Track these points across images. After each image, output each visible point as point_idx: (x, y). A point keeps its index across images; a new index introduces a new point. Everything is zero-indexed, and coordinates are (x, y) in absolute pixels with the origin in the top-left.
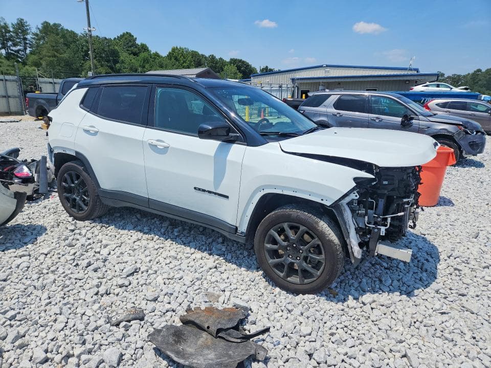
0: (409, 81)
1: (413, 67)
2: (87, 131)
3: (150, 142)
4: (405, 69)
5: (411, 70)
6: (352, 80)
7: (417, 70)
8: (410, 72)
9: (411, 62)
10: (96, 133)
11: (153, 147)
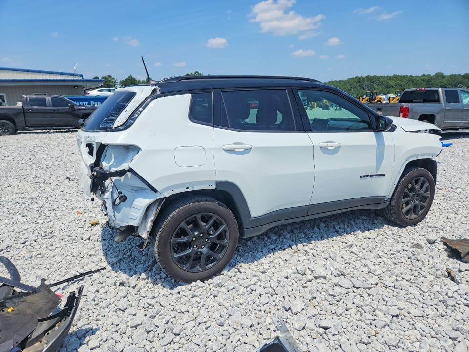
0: (77, 86)
1: (78, 73)
2: (230, 151)
3: (321, 145)
4: (72, 75)
5: (76, 75)
6: (42, 83)
7: (81, 76)
8: (76, 78)
9: (75, 68)
10: (247, 150)
11: (324, 149)
